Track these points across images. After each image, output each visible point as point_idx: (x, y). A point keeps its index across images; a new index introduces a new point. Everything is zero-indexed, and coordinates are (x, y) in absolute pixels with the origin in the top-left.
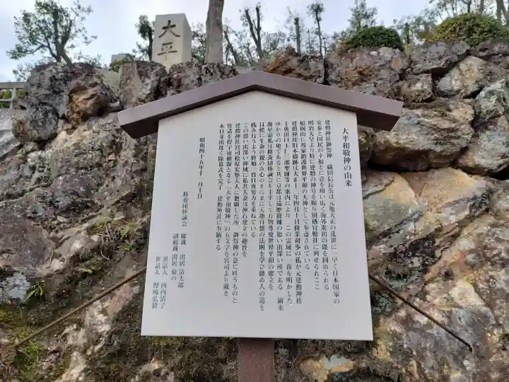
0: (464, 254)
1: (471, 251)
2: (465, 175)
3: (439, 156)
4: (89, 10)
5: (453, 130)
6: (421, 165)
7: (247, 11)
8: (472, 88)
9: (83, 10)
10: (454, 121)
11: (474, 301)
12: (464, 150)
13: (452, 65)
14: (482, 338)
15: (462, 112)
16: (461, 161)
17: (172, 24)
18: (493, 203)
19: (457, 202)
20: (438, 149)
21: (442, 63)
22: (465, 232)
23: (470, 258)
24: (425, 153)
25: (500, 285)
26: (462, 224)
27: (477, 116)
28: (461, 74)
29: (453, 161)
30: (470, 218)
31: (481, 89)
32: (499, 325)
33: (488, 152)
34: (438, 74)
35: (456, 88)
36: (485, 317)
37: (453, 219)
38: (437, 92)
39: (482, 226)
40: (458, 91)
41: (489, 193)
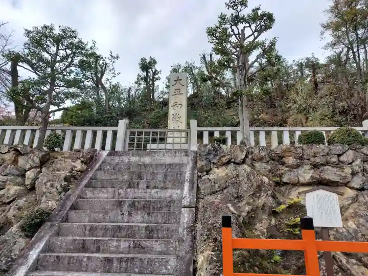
0: (350, 213)
1: (352, 213)
2: (350, 189)
3: (342, 183)
4: (118, 57)
5: (346, 176)
6: (335, 185)
7: (204, 56)
8: (351, 161)
9: (114, 57)
10: (346, 173)
11: (354, 226)
12: (349, 182)
13: (343, 153)
14: (357, 235)
15: (348, 170)
16: (348, 185)
17: (180, 78)
18: (358, 199)
19: (348, 198)
20: (341, 181)
21: (341, 153)
22: (350, 207)
23: (353, 215)
24: (337, 182)
25: (361, 222)
26: (349, 205)
27: (353, 171)
28: (347, 156)
29: (346, 185)
30: (352, 203)
31: (353, 162)
32: (360, 232)
33: (357, 182)
34: (339, 155)
35: (346, 160)
36: (357, 230)
37: (347, 203)
38: (339, 161)
39: (355, 205)
40: (346, 161)
41: (357, 195)
